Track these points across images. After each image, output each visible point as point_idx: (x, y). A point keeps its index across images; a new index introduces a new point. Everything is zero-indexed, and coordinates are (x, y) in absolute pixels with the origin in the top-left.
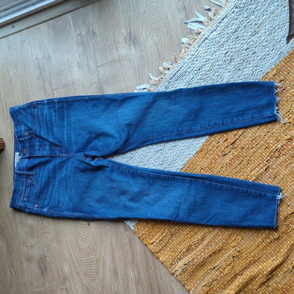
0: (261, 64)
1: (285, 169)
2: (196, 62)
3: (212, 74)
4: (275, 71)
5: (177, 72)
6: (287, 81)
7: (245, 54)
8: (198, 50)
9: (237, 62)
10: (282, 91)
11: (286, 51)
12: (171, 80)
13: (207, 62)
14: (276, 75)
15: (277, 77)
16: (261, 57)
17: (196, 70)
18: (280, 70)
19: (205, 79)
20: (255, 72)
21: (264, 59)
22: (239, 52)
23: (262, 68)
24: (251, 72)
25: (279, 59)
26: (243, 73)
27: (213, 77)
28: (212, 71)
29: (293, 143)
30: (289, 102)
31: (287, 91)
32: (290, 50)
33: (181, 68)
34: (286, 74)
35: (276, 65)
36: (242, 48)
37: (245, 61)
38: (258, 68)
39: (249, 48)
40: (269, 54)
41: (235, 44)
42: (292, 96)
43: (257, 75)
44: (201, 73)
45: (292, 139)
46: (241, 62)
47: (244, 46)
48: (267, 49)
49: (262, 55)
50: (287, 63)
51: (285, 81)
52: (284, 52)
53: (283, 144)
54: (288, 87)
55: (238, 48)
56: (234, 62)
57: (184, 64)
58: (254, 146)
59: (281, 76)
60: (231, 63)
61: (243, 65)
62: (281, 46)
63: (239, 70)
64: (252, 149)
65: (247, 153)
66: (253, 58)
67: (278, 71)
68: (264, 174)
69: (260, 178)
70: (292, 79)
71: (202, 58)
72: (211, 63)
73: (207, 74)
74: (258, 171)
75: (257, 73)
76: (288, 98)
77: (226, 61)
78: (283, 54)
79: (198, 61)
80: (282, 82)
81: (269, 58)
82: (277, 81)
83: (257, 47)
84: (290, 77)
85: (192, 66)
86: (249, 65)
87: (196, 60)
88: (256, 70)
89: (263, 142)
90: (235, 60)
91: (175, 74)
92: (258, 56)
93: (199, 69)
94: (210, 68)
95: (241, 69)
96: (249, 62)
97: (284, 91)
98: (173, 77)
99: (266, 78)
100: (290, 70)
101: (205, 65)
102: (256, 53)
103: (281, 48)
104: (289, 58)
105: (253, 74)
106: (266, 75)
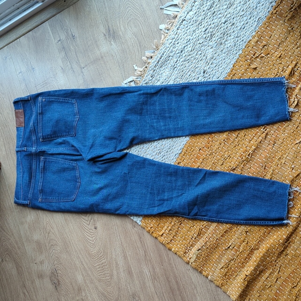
0: (242, 33)
1: (283, 132)
2: (177, 45)
3: (195, 53)
4: (256, 38)
5: (161, 58)
6: (269, 45)
7: (224, 27)
8: (177, 33)
9: (218, 37)
10: (267, 56)
11: (263, 16)
12: (156, 67)
13: (188, 43)
14: (258, 41)
15: (260, 44)
16: (240, 27)
17: (179, 53)
18: (261, 36)
19: (189, 60)
20: (237, 43)
21: (244, 29)
22: (218, 27)
23: (243, 37)
24: (233, 44)
25: (258, 25)
26: (226, 46)
27: (197, 56)
28: (194, 51)
30: (275, 65)
31: (272, 55)
32: (267, 14)
33: (163, 54)
34: (268, 38)
35: (256, 32)
36: (221, 23)
37: (226, 35)
38: (239, 38)
39: (227, 21)
40: (247, 23)
41: (213, 19)
42: (277, 59)
43: (240, 45)
44: (184, 55)
46: (221, 36)
47: (222, 19)
48: (245, 18)
49: (241, 25)
50: (267, 28)
51: (269, 46)
52: (262, 18)
54: (271, 50)
55: (216, 23)
56: (214, 37)
57: (165, 49)
59: (263, 42)
60: (212, 40)
61: (224, 38)
62: (258, 13)
63: (221, 44)
66: (233, 29)
67: (260, 37)
68: (263, 142)
69: (260, 147)
70: (275, 42)
71: (183, 39)
72: (193, 43)
73: (190, 55)
74: (256, 141)
75: (239, 44)
76: (274, 61)
77: (206, 38)
78: (261, 20)
79: (179, 44)
80: (265, 47)
81: (249, 27)
82: (260, 47)
83: (235, 18)
84: (272, 40)
85: (174, 49)
86: (230, 37)
87: (176, 43)
88: (238, 41)
90: (215, 35)
91: (159, 61)
92: (237, 27)
93: (182, 51)
94: (192, 48)
95: (223, 43)
96: (229, 34)
97: (268, 55)
98: (157, 64)
99: (249, 47)
100: (271, 33)
101: (187, 47)
102: (235, 24)
103: (258, 14)
104: (268, 22)
105: (235, 45)
106: (248, 44)
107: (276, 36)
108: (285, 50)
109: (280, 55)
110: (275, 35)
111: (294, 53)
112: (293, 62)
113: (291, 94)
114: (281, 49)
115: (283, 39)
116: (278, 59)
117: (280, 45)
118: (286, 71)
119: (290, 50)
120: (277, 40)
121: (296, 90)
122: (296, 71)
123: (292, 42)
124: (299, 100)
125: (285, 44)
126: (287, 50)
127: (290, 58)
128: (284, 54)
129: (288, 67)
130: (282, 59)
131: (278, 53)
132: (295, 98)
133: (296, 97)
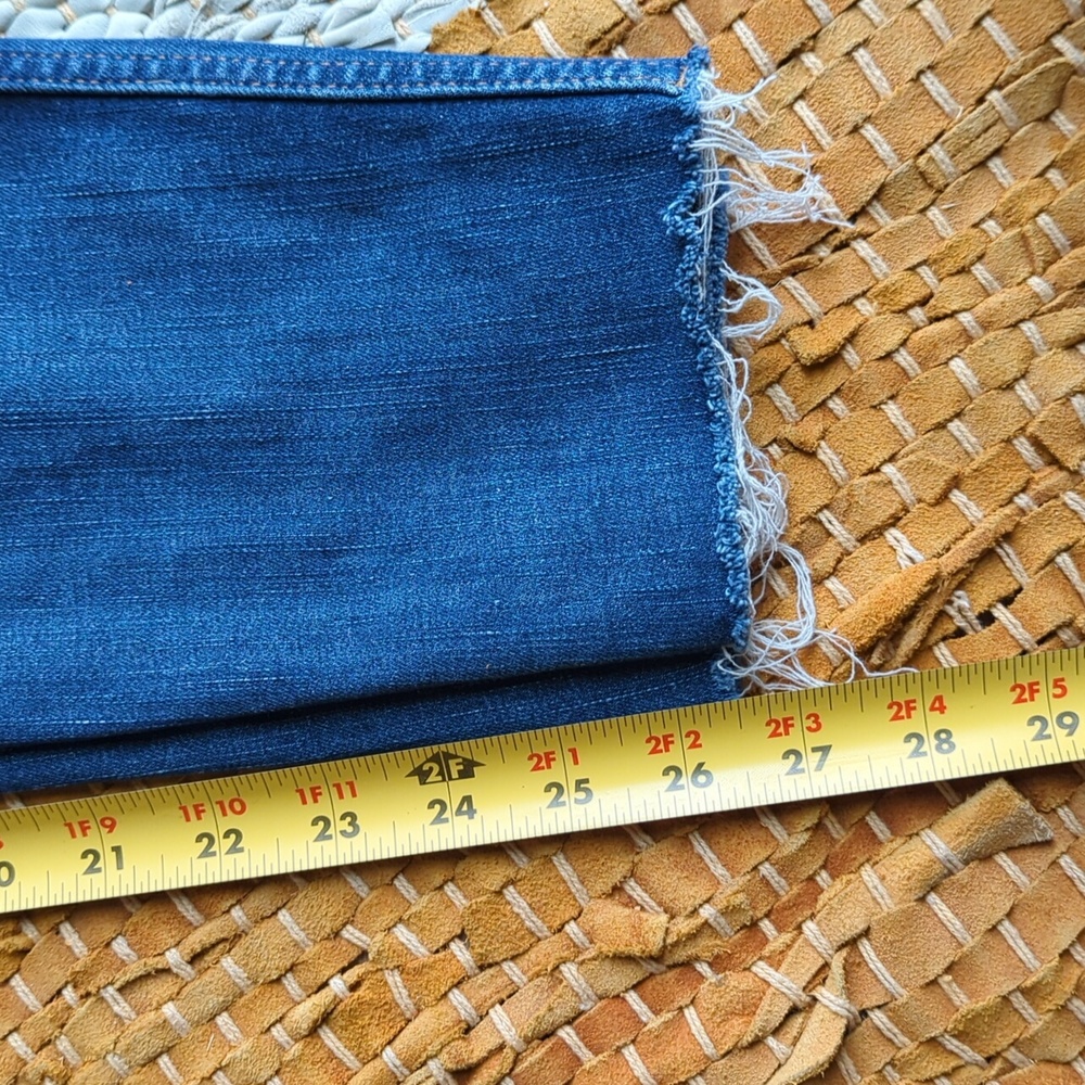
14: (622, 41)
29: (690, 1013)
34: (762, 58)
45: (687, 964)
53: (562, 1012)
58: (173, 957)
64: (140, 994)
65: (63, 1044)
70: (826, 140)
84: (801, 108)
89: (299, 936)
106: (489, 16)
107: (875, 75)
108: (923, 302)
109: (839, 336)
110: (862, 56)
111: (1022, 389)
112: (957, 497)
113: (795, 904)
114: (880, 267)
115: (937, 151)
116: (796, 377)
117: (877, 211)
118: (834, 572)
119: (986, 326)
120: (869, 132)
121: (867, 873)
122: (960, 633)
123: (1039, 231)
124: (864, 1013)
125: (949, 233)
126: (941, 305)
127: (941, 426)
128: (888, 356)
129: (879, 531)
130: (837, 405)
131: (812, 307)
132: (826, 965)
133: (837, 964)
